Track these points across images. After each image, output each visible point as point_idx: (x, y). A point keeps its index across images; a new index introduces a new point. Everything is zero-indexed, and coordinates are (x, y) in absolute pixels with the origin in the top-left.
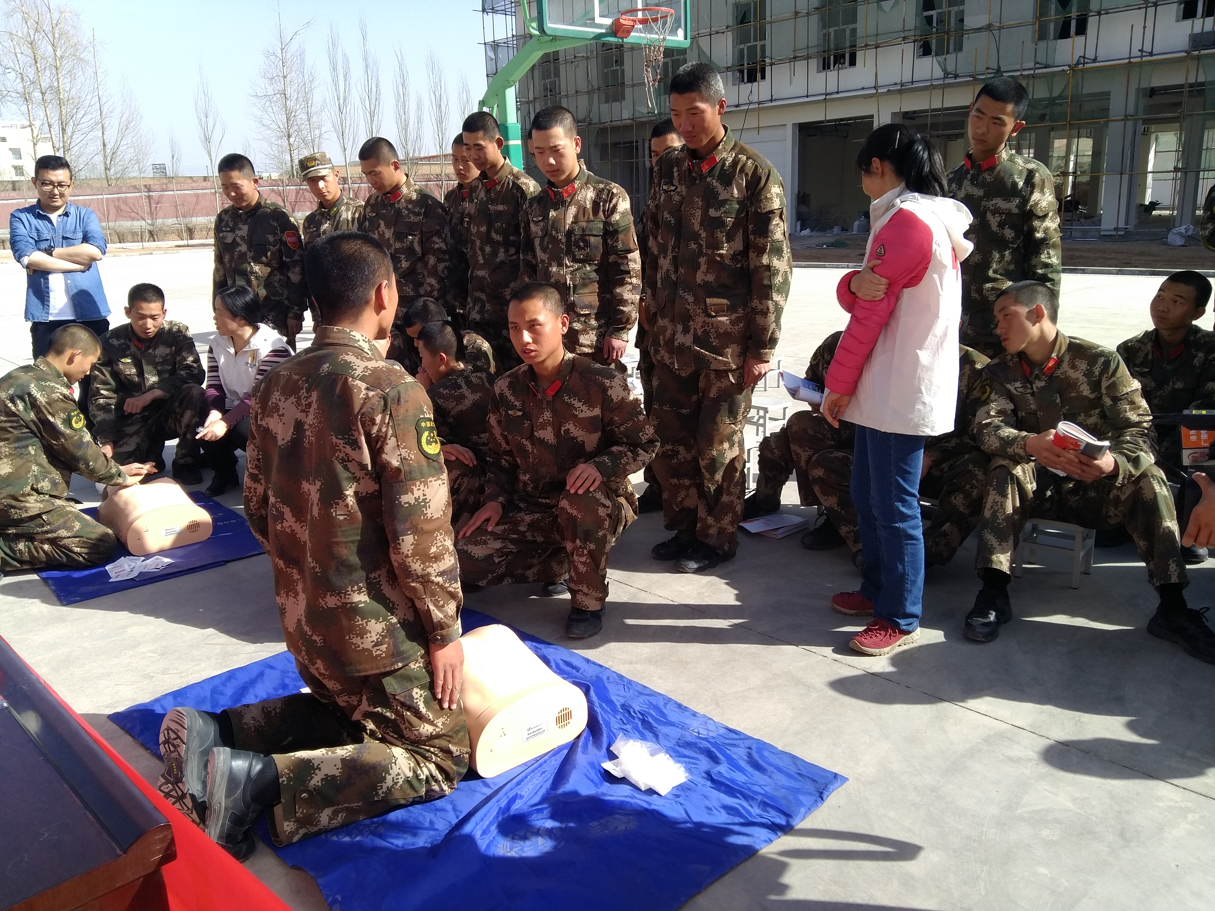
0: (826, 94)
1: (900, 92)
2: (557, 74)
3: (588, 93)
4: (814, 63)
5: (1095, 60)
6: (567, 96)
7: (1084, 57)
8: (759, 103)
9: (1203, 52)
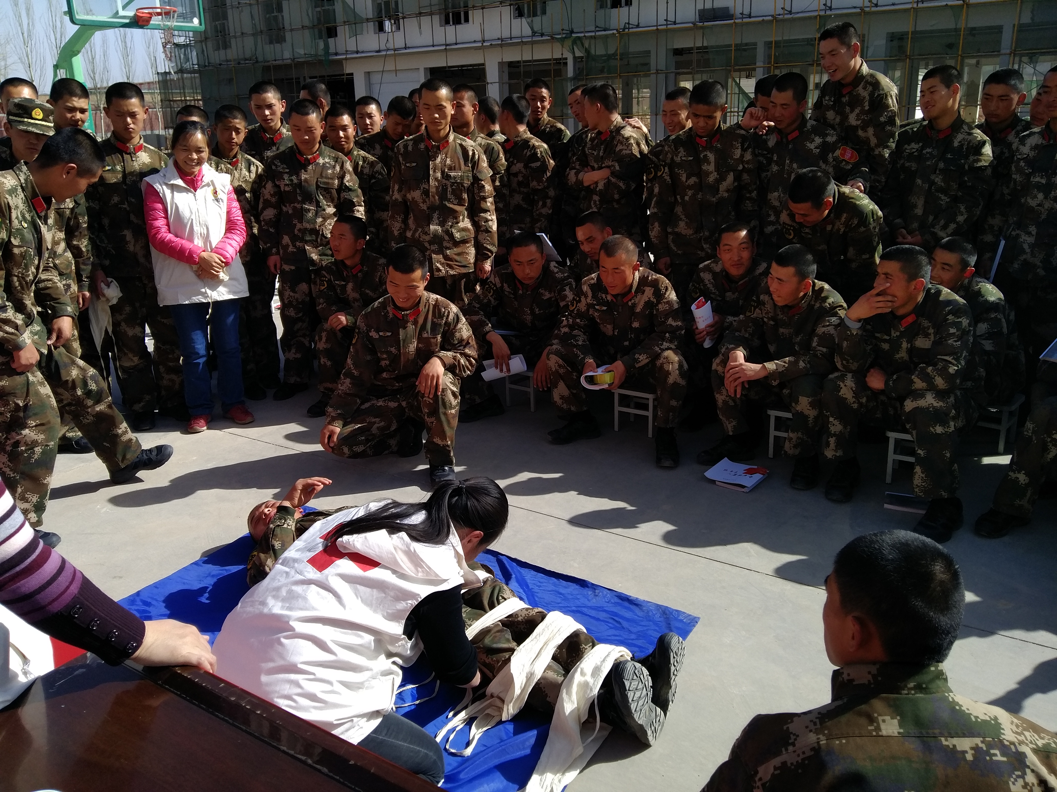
0: (447, 45)
1: (501, 46)
2: (225, 17)
3: (253, 35)
4: (436, 18)
5: (638, 26)
6: (235, 37)
7: (629, 24)
8: (395, 50)
9: (706, 24)
